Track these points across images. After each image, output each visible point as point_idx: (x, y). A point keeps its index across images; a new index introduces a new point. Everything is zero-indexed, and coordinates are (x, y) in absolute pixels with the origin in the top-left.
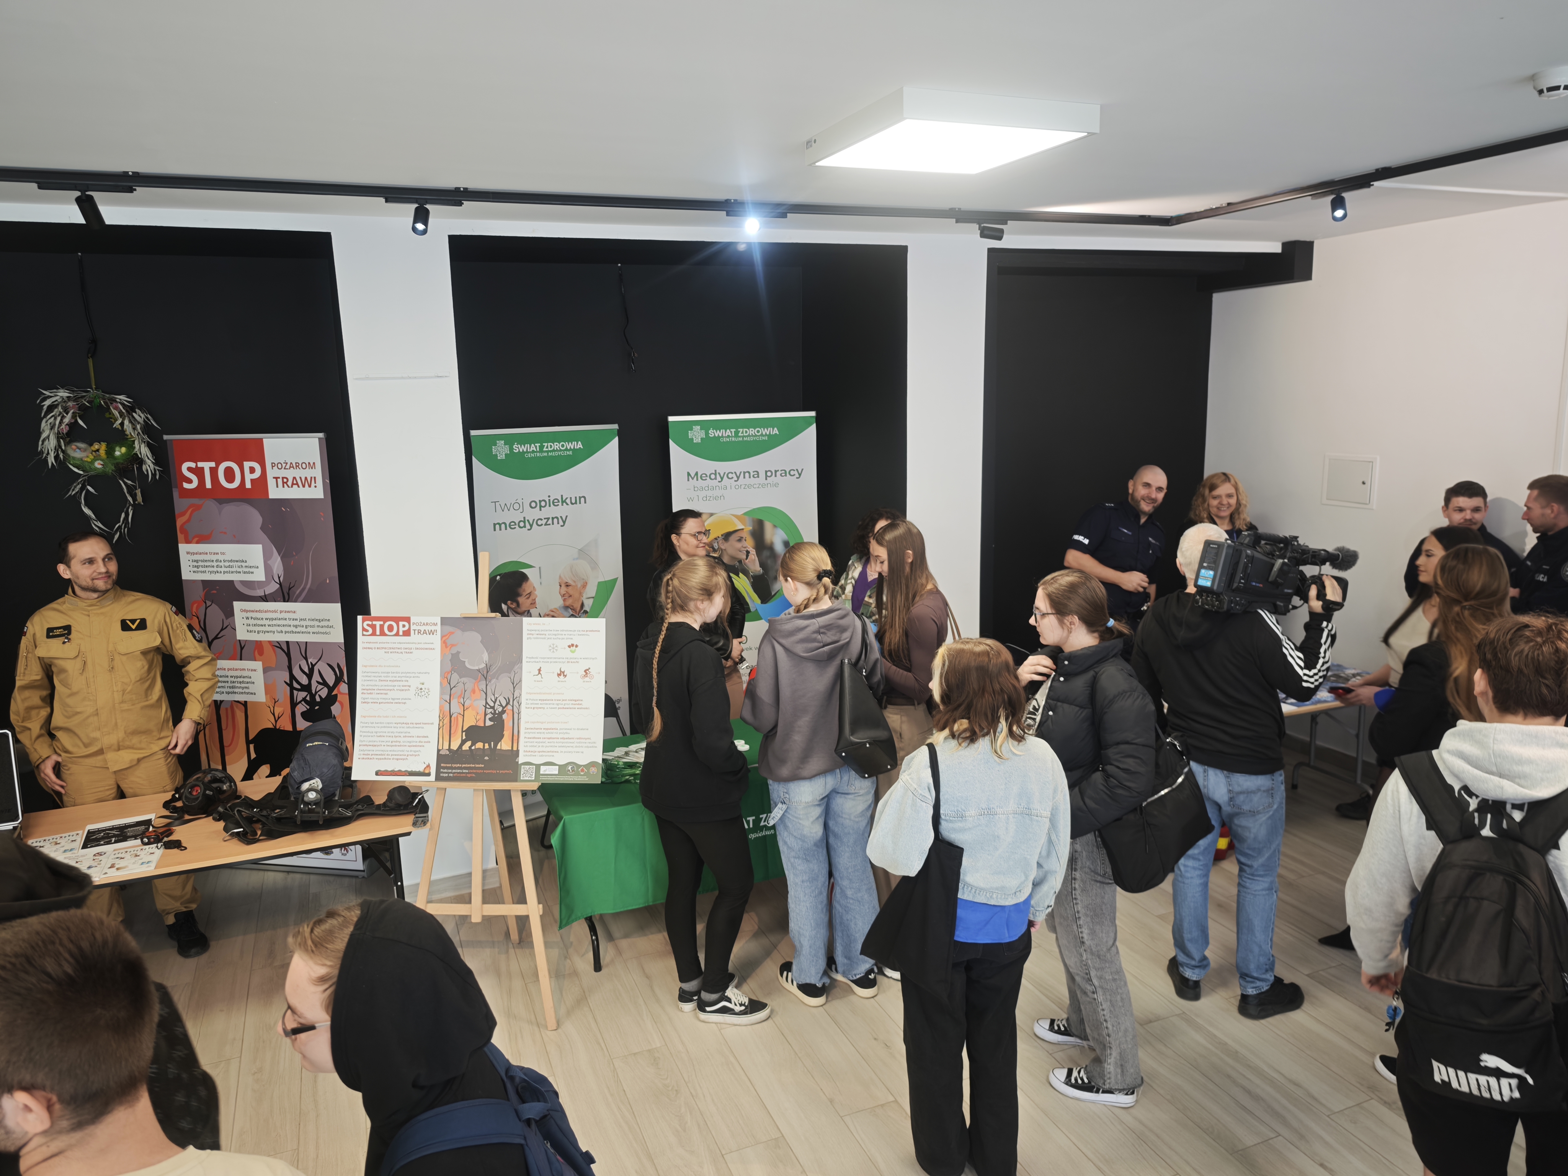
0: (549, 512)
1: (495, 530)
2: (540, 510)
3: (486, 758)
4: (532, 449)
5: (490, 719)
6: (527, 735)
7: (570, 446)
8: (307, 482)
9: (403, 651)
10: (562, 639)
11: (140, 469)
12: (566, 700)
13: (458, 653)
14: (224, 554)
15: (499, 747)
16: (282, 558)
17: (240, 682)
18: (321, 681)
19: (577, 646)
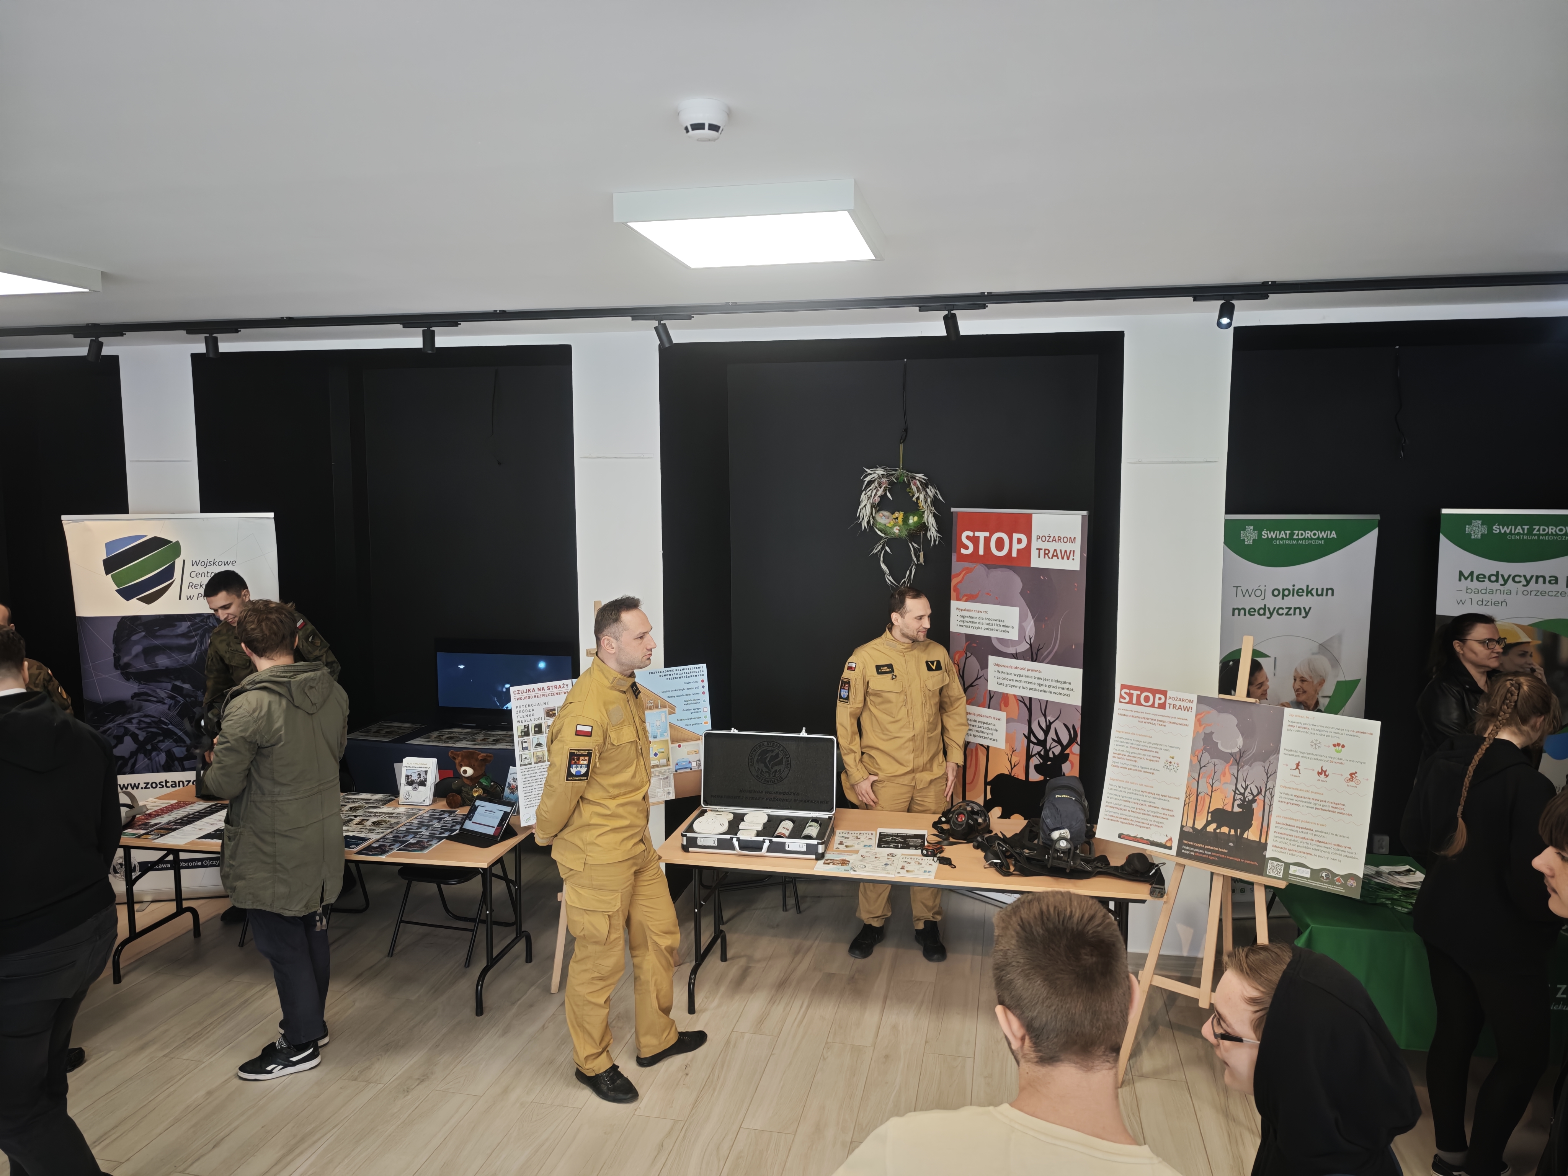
0: (1292, 601)
1: (1233, 615)
2: (1283, 599)
3: (1231, 844)
4: (1281, 536)
5: (1239, 806)
6: (1278, 830)
7: (1323, 535)
8: (1066, 555)
9: (1156, 722)
10: (1327, 736)
11: (925, 535)
12: (1325, 801)
13: (1212, 733)
14: (986, 612)
15: (1245, 836)
16: (1034, 622)
17: (986, 728)
18: (1056, 739)
19: (1343, 746)
